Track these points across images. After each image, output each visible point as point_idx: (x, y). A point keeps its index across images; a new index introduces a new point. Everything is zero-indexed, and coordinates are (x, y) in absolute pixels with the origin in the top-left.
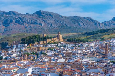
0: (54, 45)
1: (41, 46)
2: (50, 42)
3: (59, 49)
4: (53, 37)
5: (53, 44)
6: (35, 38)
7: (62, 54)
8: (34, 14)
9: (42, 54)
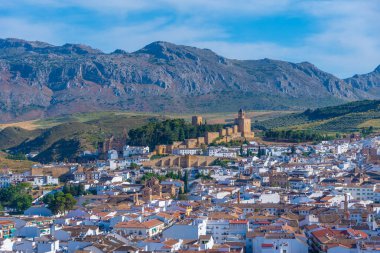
0: (231, 151)
1: (193, 152)
2: (217, 142)
3: (246, 163)
4: (225, 127)
5: (226, 146)
6: (172, 129)
7: (258, 178)
8: (140, 51)
9: (197, 177)
